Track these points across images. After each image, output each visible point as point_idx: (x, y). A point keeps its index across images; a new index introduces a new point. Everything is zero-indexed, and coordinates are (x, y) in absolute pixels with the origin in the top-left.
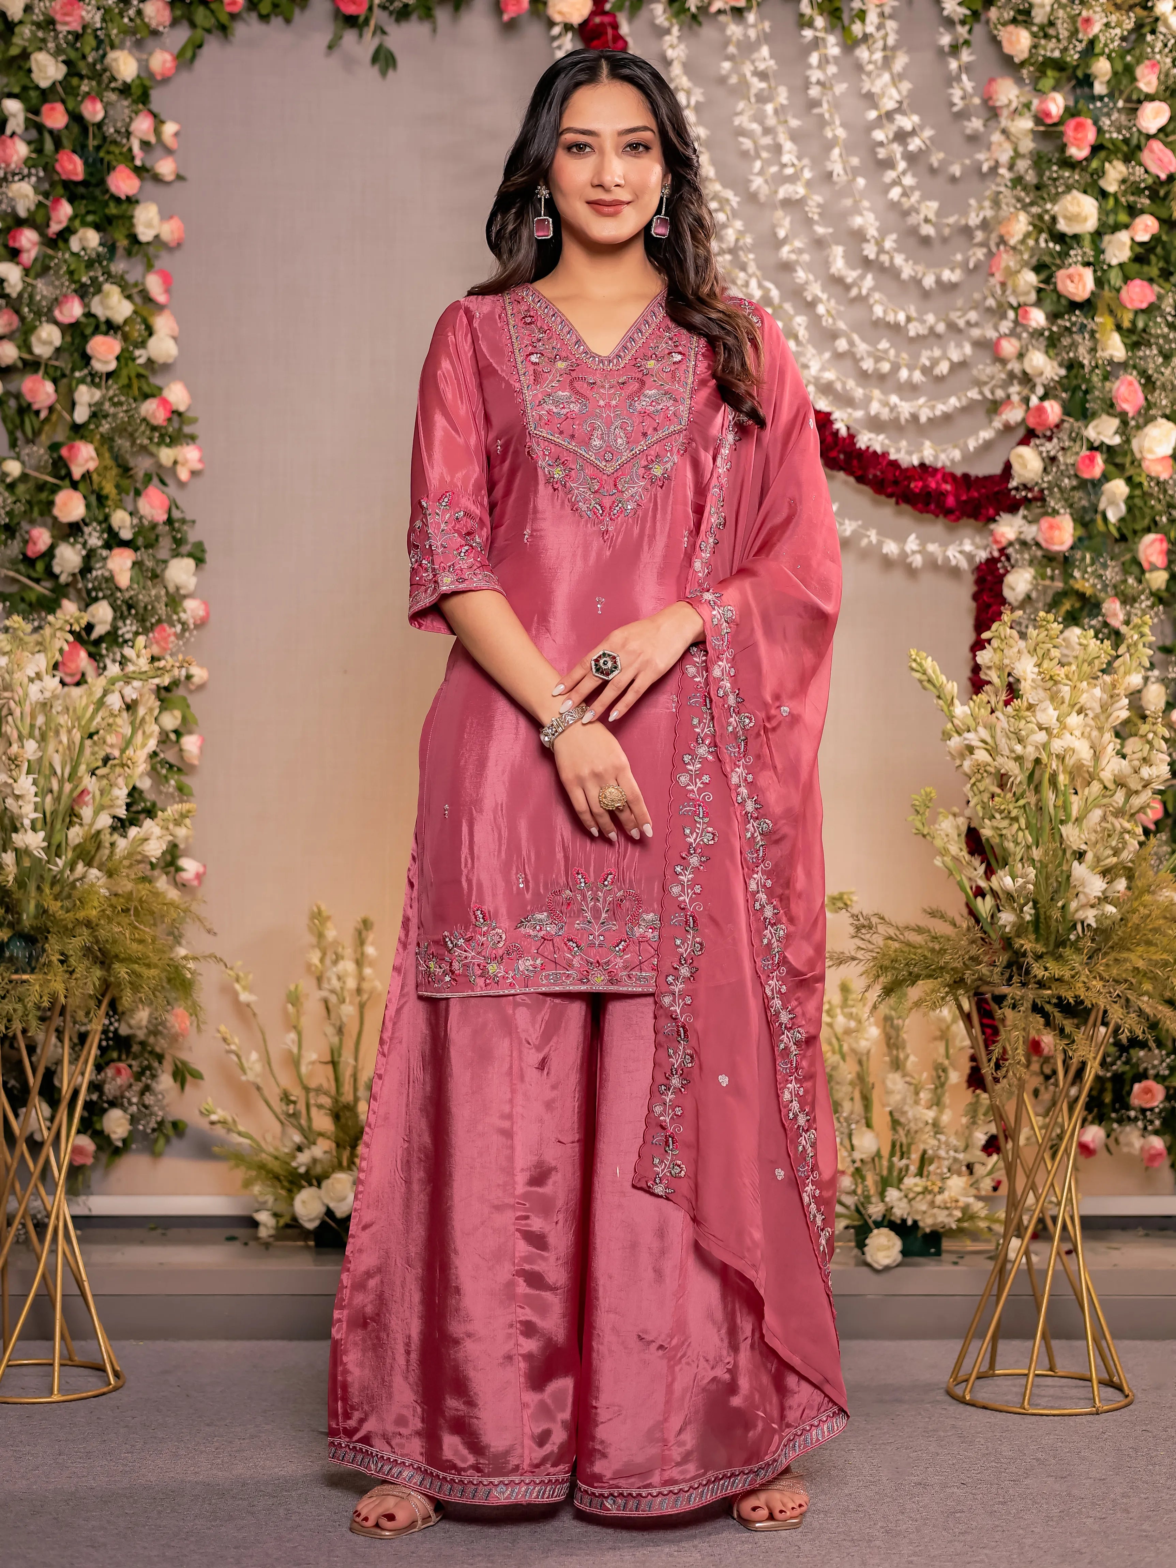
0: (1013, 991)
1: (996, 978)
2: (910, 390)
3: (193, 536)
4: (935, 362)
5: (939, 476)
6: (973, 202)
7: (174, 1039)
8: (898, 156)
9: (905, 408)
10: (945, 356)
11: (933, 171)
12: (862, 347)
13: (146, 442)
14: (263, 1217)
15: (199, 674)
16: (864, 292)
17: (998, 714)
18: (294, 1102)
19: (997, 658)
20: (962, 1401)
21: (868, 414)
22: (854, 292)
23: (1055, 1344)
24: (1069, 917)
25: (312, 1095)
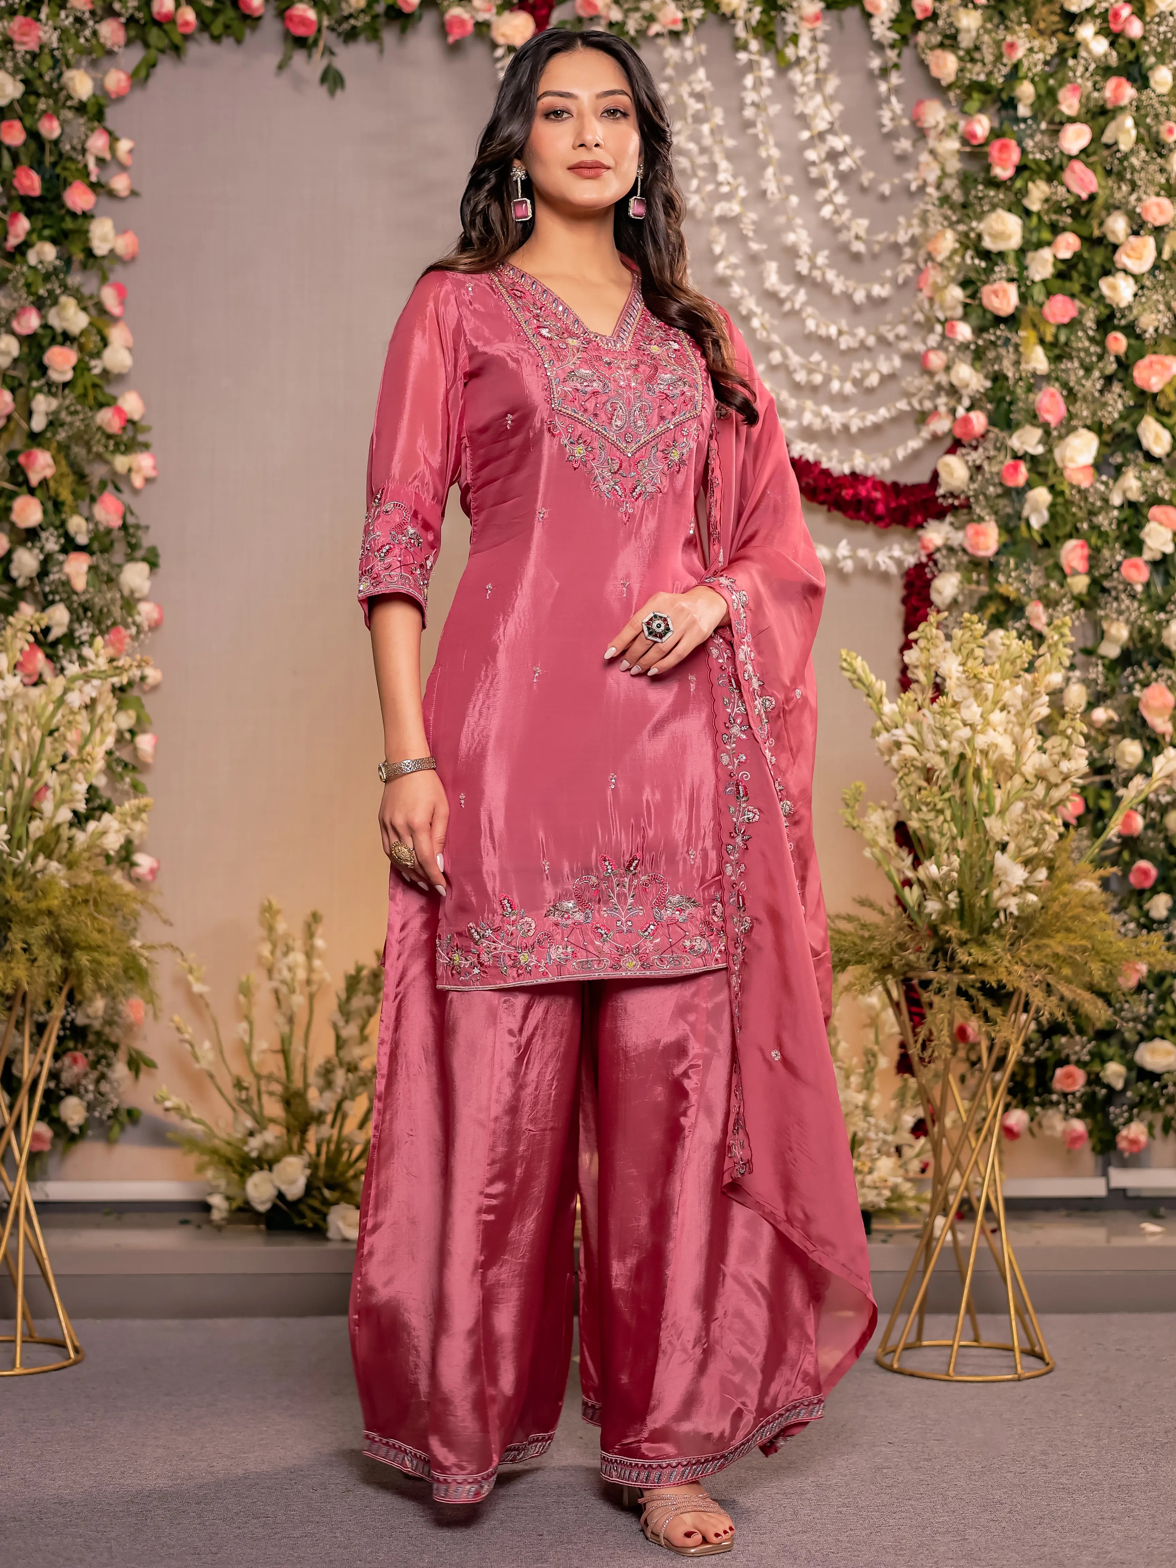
0: (937, 976)
1: (922, 964)
2: (841, 401)
3: (147, 540)
4: (865, 374)
5: (869, 484)
6: (902, 220)
7: (129, 1029)
8: (830, 175)
9: (837, 419)
10: (875, 369)
11: (863, 190)
12: (795, 360)
13: (101, 449)
14: (216, 1200)
15: (153, 675)
16: (797, 306)
17: (925, 711)
18: (247, 1089)
19: (923, 657)
20: (890, 1369)
21: (801, 424)
22: (787, 306)
23: (981, 1318)
24: (992, 905)
25: (263, 1083)
